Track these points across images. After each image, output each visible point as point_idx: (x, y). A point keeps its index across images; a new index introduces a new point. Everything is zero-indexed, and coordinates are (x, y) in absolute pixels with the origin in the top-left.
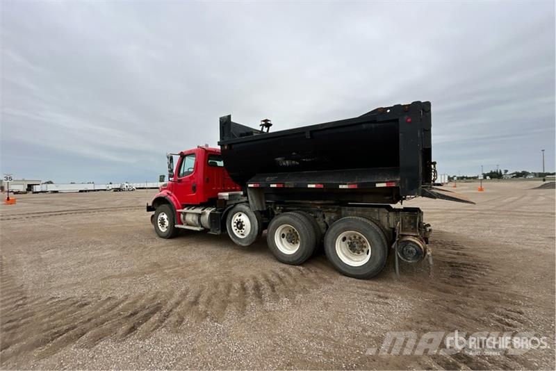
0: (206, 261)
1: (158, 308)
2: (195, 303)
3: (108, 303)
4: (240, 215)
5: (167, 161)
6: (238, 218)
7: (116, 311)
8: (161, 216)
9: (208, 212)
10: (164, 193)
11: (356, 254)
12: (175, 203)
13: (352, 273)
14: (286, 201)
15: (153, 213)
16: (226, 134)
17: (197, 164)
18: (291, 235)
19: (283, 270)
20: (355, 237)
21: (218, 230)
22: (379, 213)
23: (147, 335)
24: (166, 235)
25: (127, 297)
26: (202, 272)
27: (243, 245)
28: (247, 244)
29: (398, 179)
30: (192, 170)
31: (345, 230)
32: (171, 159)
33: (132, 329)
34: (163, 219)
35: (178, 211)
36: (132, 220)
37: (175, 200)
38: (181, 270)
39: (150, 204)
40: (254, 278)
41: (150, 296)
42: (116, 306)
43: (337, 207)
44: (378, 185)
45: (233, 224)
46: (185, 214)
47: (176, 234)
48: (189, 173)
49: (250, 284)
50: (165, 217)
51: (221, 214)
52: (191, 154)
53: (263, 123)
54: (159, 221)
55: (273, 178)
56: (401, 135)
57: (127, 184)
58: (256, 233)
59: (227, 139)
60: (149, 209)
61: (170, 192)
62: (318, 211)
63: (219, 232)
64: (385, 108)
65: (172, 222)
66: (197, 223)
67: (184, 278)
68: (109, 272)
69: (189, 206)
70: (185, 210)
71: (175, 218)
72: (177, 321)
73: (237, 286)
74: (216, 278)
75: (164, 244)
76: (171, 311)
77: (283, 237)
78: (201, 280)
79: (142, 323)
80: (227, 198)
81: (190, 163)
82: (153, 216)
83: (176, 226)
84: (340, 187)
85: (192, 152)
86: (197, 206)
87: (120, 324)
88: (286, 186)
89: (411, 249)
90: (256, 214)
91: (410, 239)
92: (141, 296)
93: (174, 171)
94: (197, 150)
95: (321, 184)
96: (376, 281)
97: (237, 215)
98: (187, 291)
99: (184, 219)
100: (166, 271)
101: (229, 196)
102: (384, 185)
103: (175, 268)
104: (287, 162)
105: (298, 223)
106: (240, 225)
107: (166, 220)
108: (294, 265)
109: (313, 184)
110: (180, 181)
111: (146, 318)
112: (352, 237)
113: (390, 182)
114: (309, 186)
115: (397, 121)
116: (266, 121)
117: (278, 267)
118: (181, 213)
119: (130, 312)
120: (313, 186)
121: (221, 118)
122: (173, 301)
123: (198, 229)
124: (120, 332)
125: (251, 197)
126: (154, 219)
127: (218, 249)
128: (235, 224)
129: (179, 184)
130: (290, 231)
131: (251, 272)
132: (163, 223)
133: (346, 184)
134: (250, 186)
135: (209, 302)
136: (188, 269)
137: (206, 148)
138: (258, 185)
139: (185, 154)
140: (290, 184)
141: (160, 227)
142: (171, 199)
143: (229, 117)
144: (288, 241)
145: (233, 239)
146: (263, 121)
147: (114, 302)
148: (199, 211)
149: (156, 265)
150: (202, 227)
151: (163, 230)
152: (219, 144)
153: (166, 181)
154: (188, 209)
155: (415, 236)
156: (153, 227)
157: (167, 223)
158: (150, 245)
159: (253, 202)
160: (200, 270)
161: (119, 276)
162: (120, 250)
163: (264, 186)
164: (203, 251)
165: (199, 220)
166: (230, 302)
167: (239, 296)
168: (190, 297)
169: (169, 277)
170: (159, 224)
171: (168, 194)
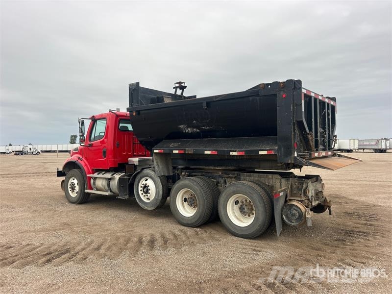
0: (112, 222)
1: (67, 251)
2: (98, 248)
3: (28, 247)
4: (146, 180)
5: (78, 125)
6: (144, 182)
7: (35, 251)
8: (71, 181)
9: (117, 177)
10: (75, 158)
11: (247, 216)
12: (85, 168)
13: (240, 233)
14: (191, 167)
15: (63, 178)
16: (134, 101)
17: (107, 128)
18: (191, 198)
19: (181, 231)
20: (246, 201)
21: (126, 195)
22: (272, 179)
23: (60, 264)
24: (75, 200)
25: (42, 244)
26: (107, 230)
27: (149, 209)
28: (153, 208)
29: (277, 148)
30: (103, 134)
31: (235, 193)
32: (83, 124)
33: (49, 261)
34: (73, 184)
35: (88, 175)
36: (40, 187)
37: (86, 165)
38: (88, 229)
39: (61, 169)
40: (152, 236)
41: (61, 244)
42: (35, 249)
43: (236, 172)
44: (261, 153)
45: (140, 189)
46: (95, 178)
47: (85, 199)
48: (100, 137)
49: (146, 239)
50: (75, 181)
51: (129, 179)
52: (102, 118)
53: (177, 85)
54: (69, 186)
55: (176, 145)
56: (278, 108)
57: (31, 147)
58: (161, 197)
59: (135, 105)
60: (60, 174)
61: (81, 157)
62: (220, 176)
63: (127, 197)
64: (266, 84)
65: (82, 188)
66: (107, 187)
67: (91, 233)
68: (25, 228)
69: (99, 171)
70: (96, 175)
71: (85, 183)
72: (82, 258)
73: (135, 239)
74: (119, 234)
75: (74, 209)
76: (78, 253)
77: (185, 202)
78: (105, 235)
79: (55, 259)
80: (137, 163)
81: (101, 128)
82: (63, 182)
83: (86, 191)
84: (231, 153)
85: (103, 117)
86: (107, 171)
87: (39, 259)
88: (186, 152)
89: (294, 212)
90: (161, 179)
91: (295, 203)
92: (54, 244)
93: (85, 135)
94: (108, 114)
95: (215, 150)
96: (259, 240)
97: (144, 179)
98: (92, 242)
99: (94, 183)
100: (75, 229)
101: (139, 161)
102: (265, 153)
103: (83, 226)
104: (189, 129)
105: (196, 187)
106: (146, 189)
107: (76, 185)
108: (192, 227)
109: (209, 150)
110: (91, 145)
111: (59, 256)
112: (244, 200)
113: (270, 150)
114: (206, 152)
115: (275, 95)
116: (180, 83)
117: (176, 228)
118: (92, 177)
119: (46, 252)
120: (209, 152)
121: (130, 85)
122: (80, 248)
123: (107, 194)
124: (40, 261)
125: (157, 162)
126: (64, 184)
127: (127, 214)
128: (142, 189)
129: (90, 148)
130: (192, 195)
131: (151, 231)
132: (73, 189)
133: (235, 151)
134: (155, 151)
135: (109, 249)
136: (95, 227)
137: (118, 113)
138: (162, 151)
139: (96, 118)
140: (190, 150)
141: (70, 192)
142: (82, 163)
143: (138, 83)
144: (188, 204)
145: (140, 204)
146: (177, 83)
147: (32, 247)
148: (108, 175)
149: (66, 224)
150: (111, 191)
151: (73, 195)
152: (128, 110)
153: (77, 145)
154: (98, 174)
155: (299, 201)
156: (63, 193)
157: (77, 188)
158: (60, 209)
159: (159, 167)
160: (105, 228)
161: (34, 231)
162: (32, 212)
163: (168, 152)
164: (110, 215)
165: (109, 185)
166: (126, 249)
167: (135, 246)
168: (94, 245)
169: (78, 233)
170: (69, 189)
171: (79, 158)
